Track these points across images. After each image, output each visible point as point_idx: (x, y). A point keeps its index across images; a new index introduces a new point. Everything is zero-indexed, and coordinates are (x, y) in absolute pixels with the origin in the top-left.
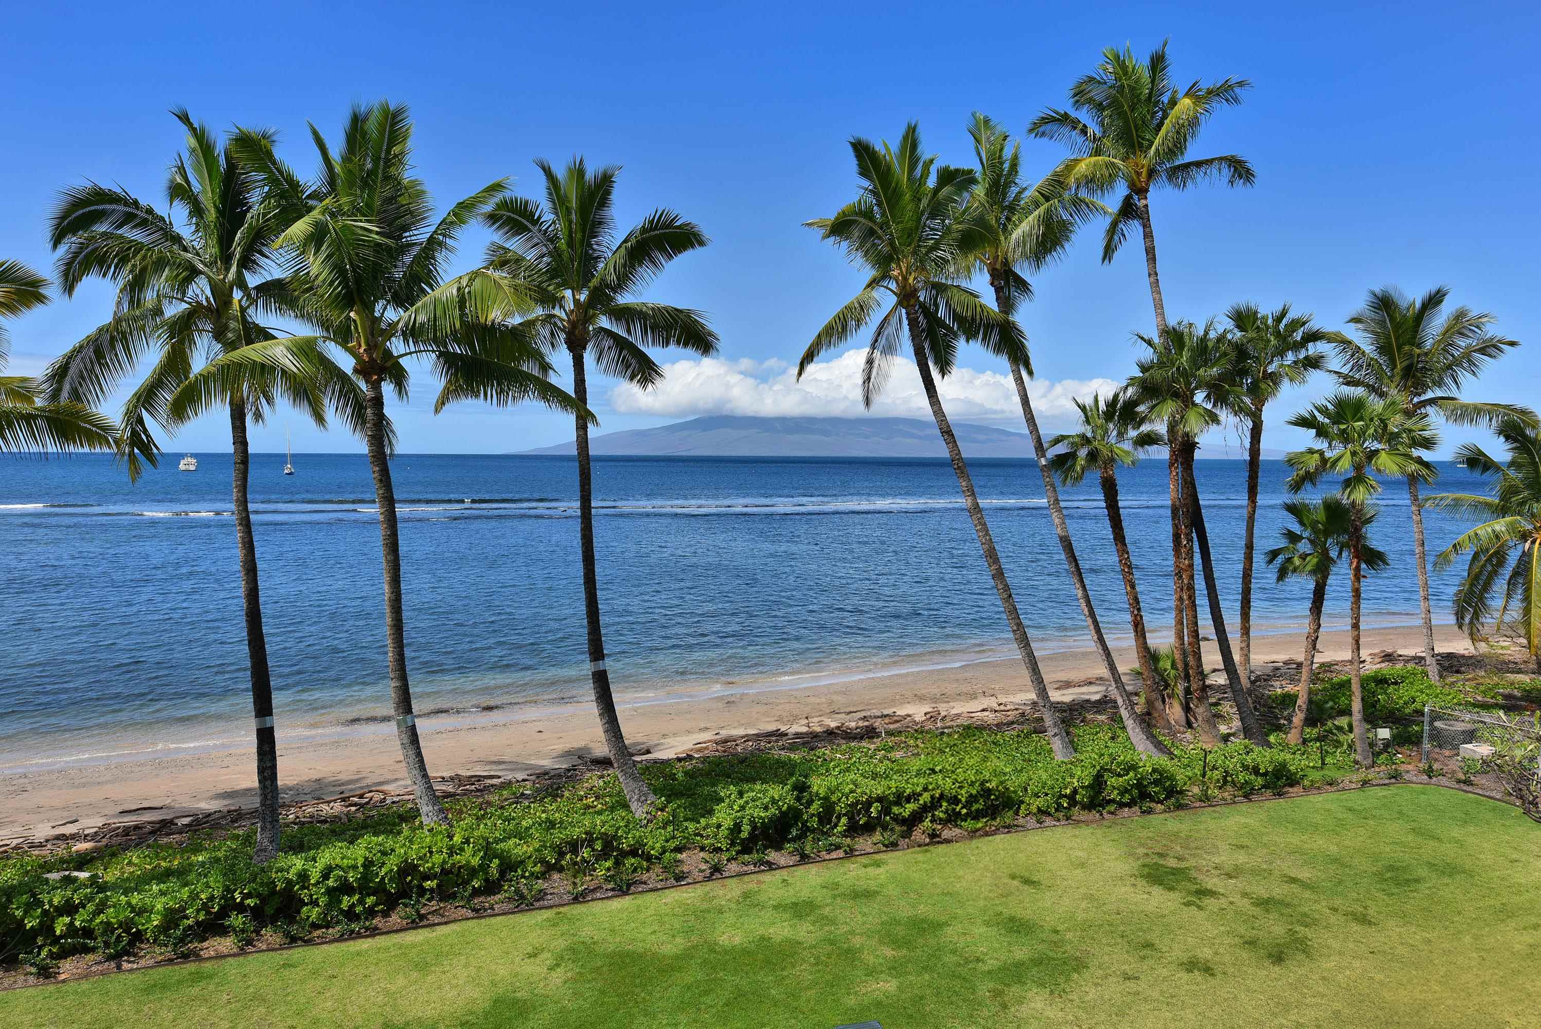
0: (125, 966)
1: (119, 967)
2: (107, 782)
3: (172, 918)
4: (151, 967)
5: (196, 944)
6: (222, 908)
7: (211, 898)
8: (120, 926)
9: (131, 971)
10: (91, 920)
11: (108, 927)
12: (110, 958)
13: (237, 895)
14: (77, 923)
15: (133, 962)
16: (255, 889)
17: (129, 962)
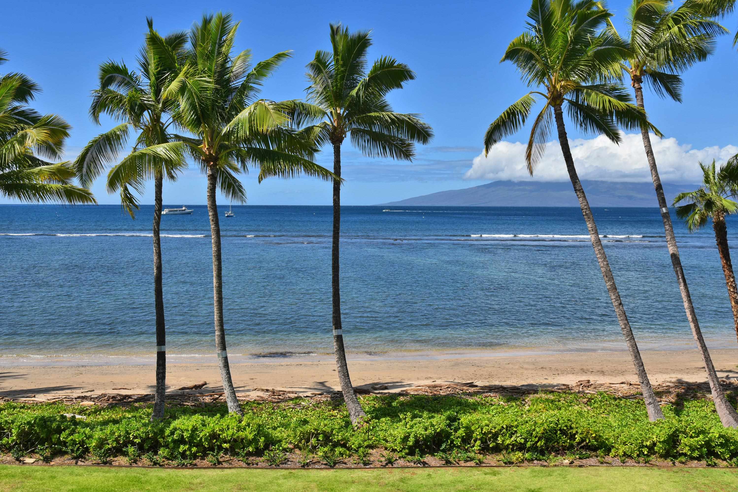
0: (80, 463)
1: (76, 463)
2: (116, 374)
3: (102, 443)
4: (89, 466)
5: (112, 458)
6: (124, 442)
7: (119, 436)
8: (79, 443)
9: (81, 466)
10: (67, 438)
11: (74, 442)
12: (74, 458)
13: (131, 436)
14: (61, 439)
15: (83, 462)
16: (139, 434)
17: (81, 461)
